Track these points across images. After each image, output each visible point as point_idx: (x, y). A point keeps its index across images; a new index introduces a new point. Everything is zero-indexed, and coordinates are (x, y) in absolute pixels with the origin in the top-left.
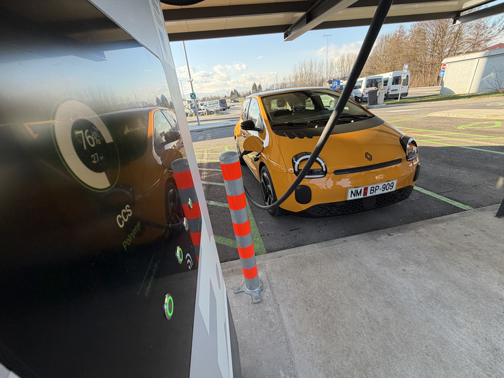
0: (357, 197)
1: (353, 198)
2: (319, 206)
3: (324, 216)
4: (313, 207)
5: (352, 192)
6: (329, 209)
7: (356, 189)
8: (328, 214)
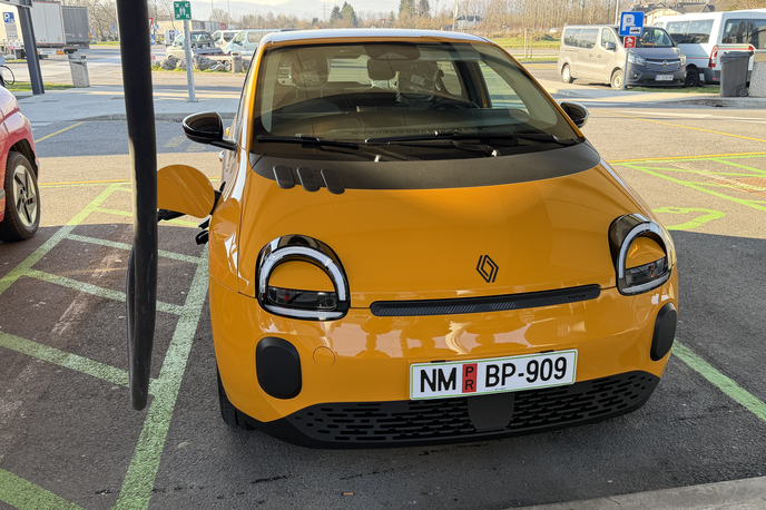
0: (443, 394)
1: (429, 394)
2: (326, 408)
3: (340, 445)
4: (309, 411)
5: (424, 374)
6: (358, 422)
7: (437, 367)
8: (353, 438)
